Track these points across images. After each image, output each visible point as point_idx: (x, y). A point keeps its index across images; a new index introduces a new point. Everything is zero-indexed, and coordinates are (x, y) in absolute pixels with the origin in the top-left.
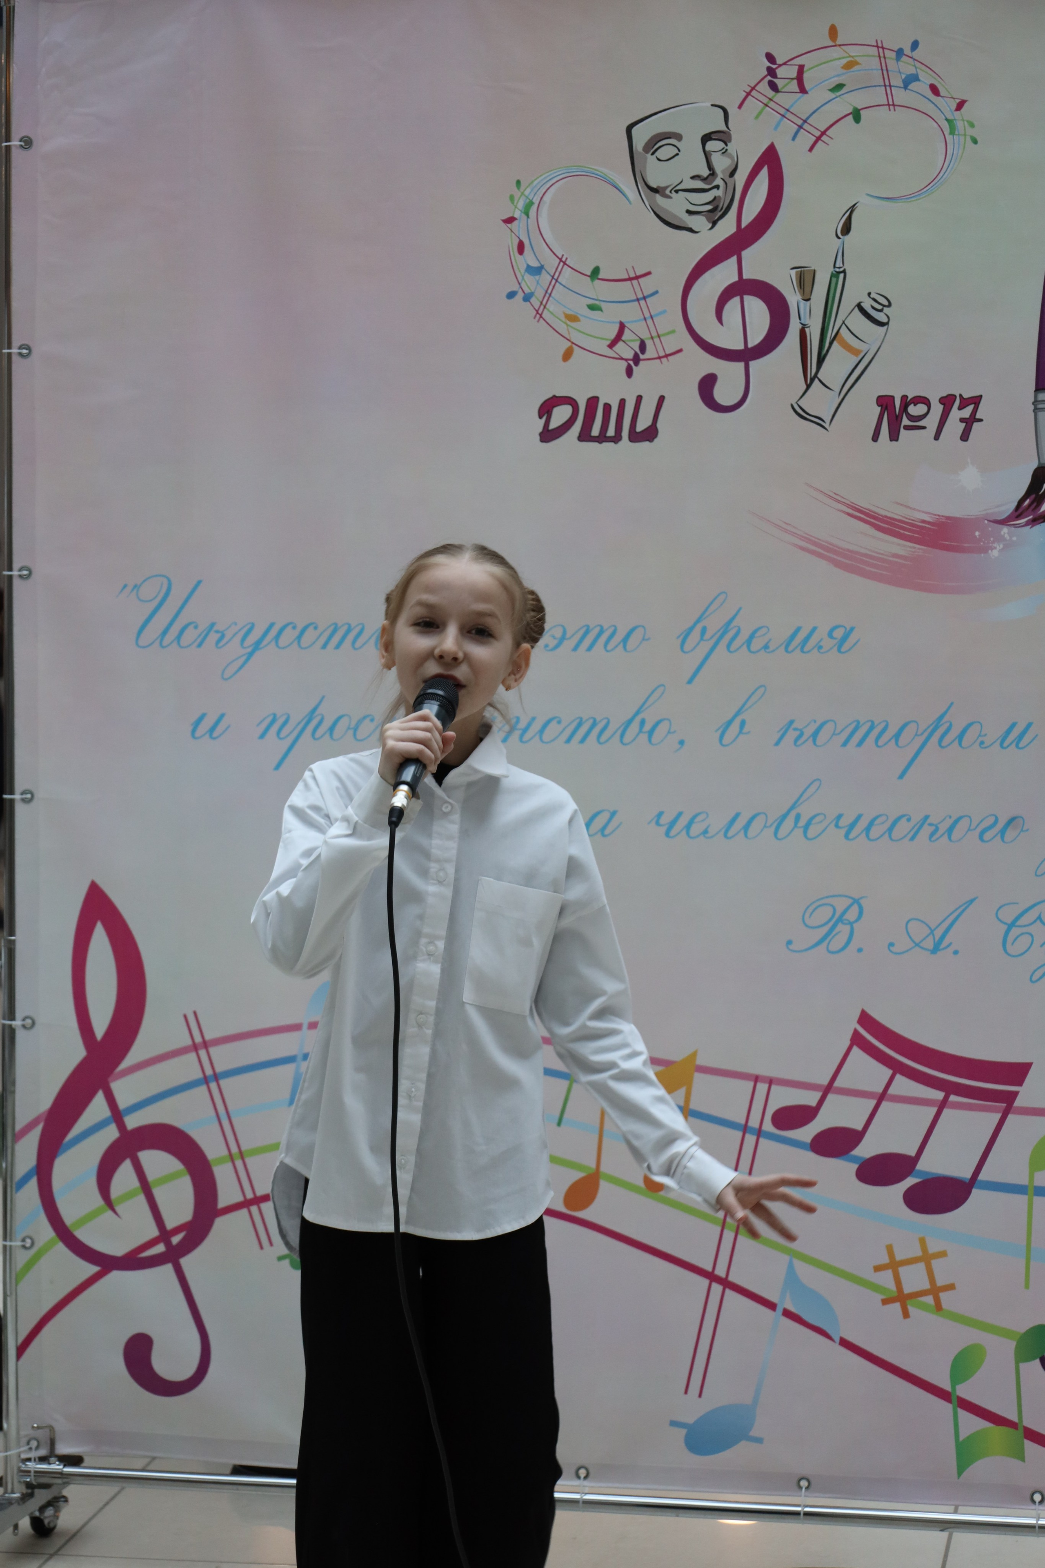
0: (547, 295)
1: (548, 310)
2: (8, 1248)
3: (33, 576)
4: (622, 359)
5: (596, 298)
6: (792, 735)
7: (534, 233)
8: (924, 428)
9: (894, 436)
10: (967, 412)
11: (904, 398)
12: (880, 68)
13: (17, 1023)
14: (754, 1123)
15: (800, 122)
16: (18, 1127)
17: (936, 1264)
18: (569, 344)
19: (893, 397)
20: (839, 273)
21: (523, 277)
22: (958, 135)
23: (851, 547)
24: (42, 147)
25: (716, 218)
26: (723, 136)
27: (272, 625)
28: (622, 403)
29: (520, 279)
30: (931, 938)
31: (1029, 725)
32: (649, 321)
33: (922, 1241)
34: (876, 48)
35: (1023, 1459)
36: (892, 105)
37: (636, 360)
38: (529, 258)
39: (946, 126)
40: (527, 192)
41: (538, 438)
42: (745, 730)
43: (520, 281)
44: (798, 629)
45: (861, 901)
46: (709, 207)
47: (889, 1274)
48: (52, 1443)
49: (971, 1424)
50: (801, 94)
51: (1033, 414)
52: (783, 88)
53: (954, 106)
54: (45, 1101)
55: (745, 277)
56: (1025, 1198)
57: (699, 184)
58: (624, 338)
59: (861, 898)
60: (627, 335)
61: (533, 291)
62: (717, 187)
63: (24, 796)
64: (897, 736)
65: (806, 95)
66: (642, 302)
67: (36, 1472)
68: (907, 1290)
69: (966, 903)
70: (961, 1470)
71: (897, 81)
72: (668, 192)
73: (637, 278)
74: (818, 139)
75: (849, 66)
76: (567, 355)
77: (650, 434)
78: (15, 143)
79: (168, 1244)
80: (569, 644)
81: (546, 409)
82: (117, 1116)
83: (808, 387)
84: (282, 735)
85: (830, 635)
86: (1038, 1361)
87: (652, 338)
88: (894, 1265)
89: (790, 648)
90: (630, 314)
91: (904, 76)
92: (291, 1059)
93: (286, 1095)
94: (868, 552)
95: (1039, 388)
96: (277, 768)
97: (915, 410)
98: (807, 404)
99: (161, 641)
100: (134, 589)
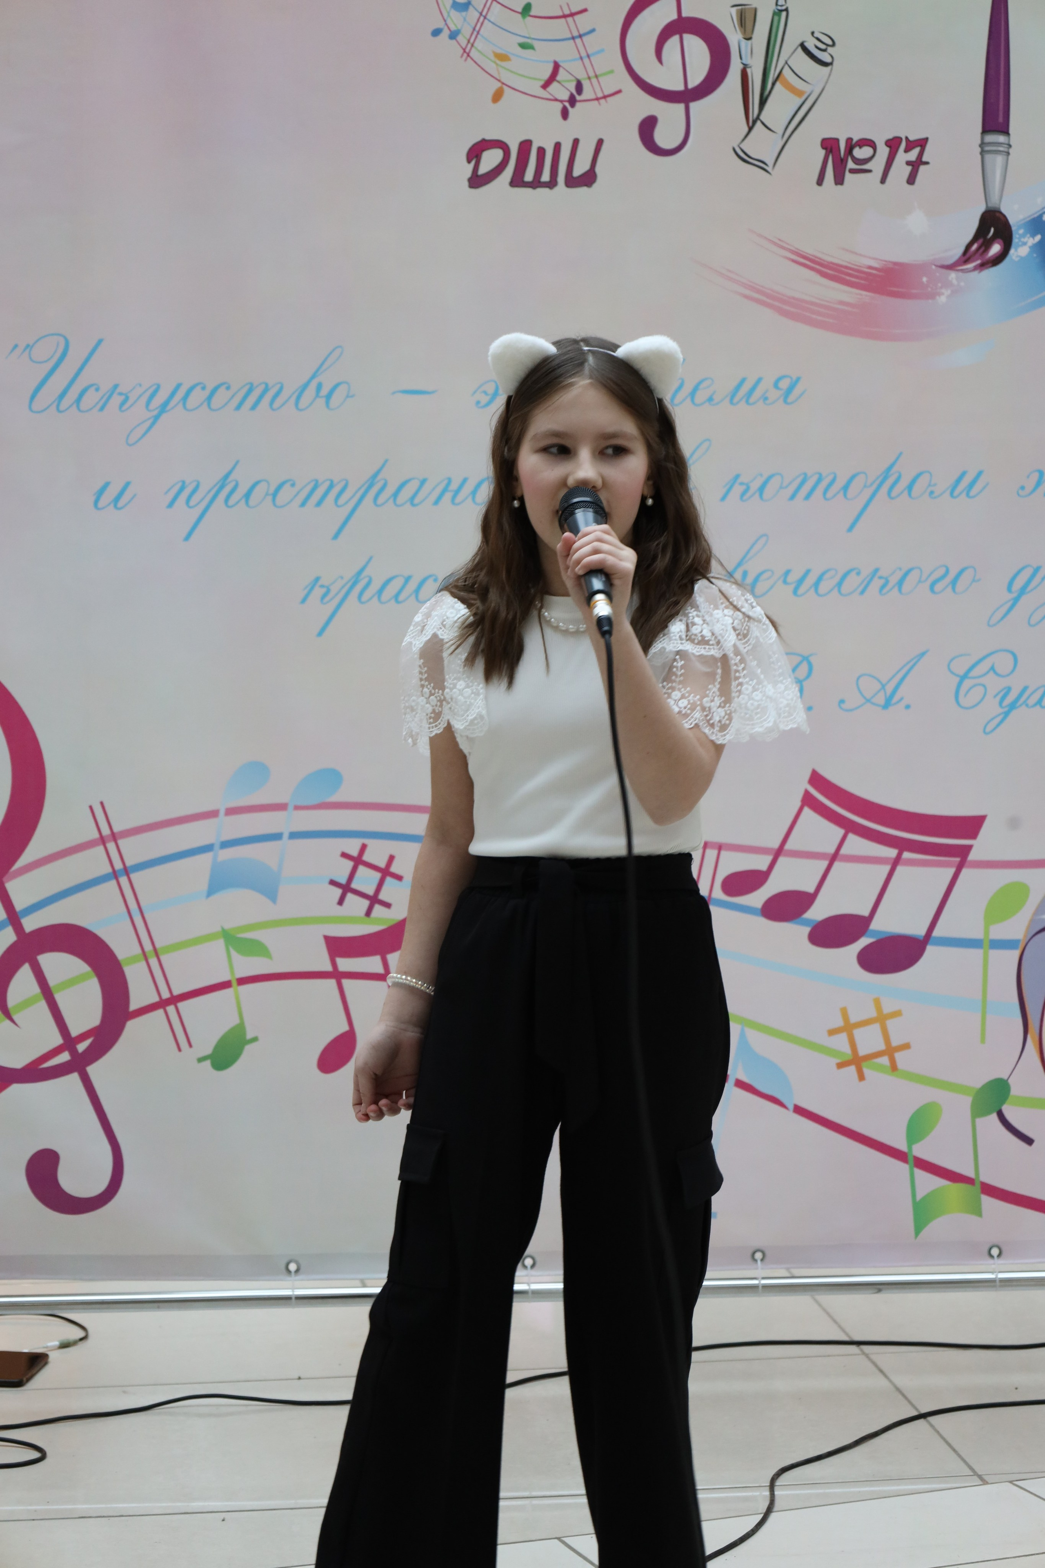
0: (475, 33)
1: (476, 48)
4: (556, 100)
5: (527, 36)
6: (738, 489)
8: (869, 171)
9: (839, 180)
10: (913, 155)
11: (849, 140)
17: (891, 1024)
18: (499, 85)
19: (837, 140)
20: (781, 12)
21: (449, 13)
23: (798, 295)
27: (179, 386)
28: (557, 147)
29: (445, 15)
30: (882, 694)
31: (980, 473)
32: (586, 61)
33: (877, 1003)
35: (980, 1215)
37: (572, 101)
41: (467, 183)
43: (445, 17)
44: (743, 381)
45: (812, 659)
47: (843, 1037)
49: (927, 1182)
51: (979, 157)
55: (685, 14)
56: (980, 952)
58: (558, 78)
59: (811, 655)
60: (562, 75)
61: (459, 28)
64: (846, 488)
66: (578, 41)
68: (862, 1052)
69: (917, 656)
70: (918, 1230)
73: (572, 15)
76: (497, 96)
77: (589, 179)
79: (73, 1052)
81: (475, 153)
82: (14, 918)
83: (750, 129)
84: (192, 503)
85: (776, 385)
86: (995, 1114)
87: (589, 78)
88: (848, 1028)
89: (736, 400)
90: (565, 53)
92: (208, 848)
93: (204, 886)
94: (818, 301)
95: (987, 129)
96: (187, 538)
97: (861, 153)
98: (749, 147)
99: (58, 405)
100: (25, 351)
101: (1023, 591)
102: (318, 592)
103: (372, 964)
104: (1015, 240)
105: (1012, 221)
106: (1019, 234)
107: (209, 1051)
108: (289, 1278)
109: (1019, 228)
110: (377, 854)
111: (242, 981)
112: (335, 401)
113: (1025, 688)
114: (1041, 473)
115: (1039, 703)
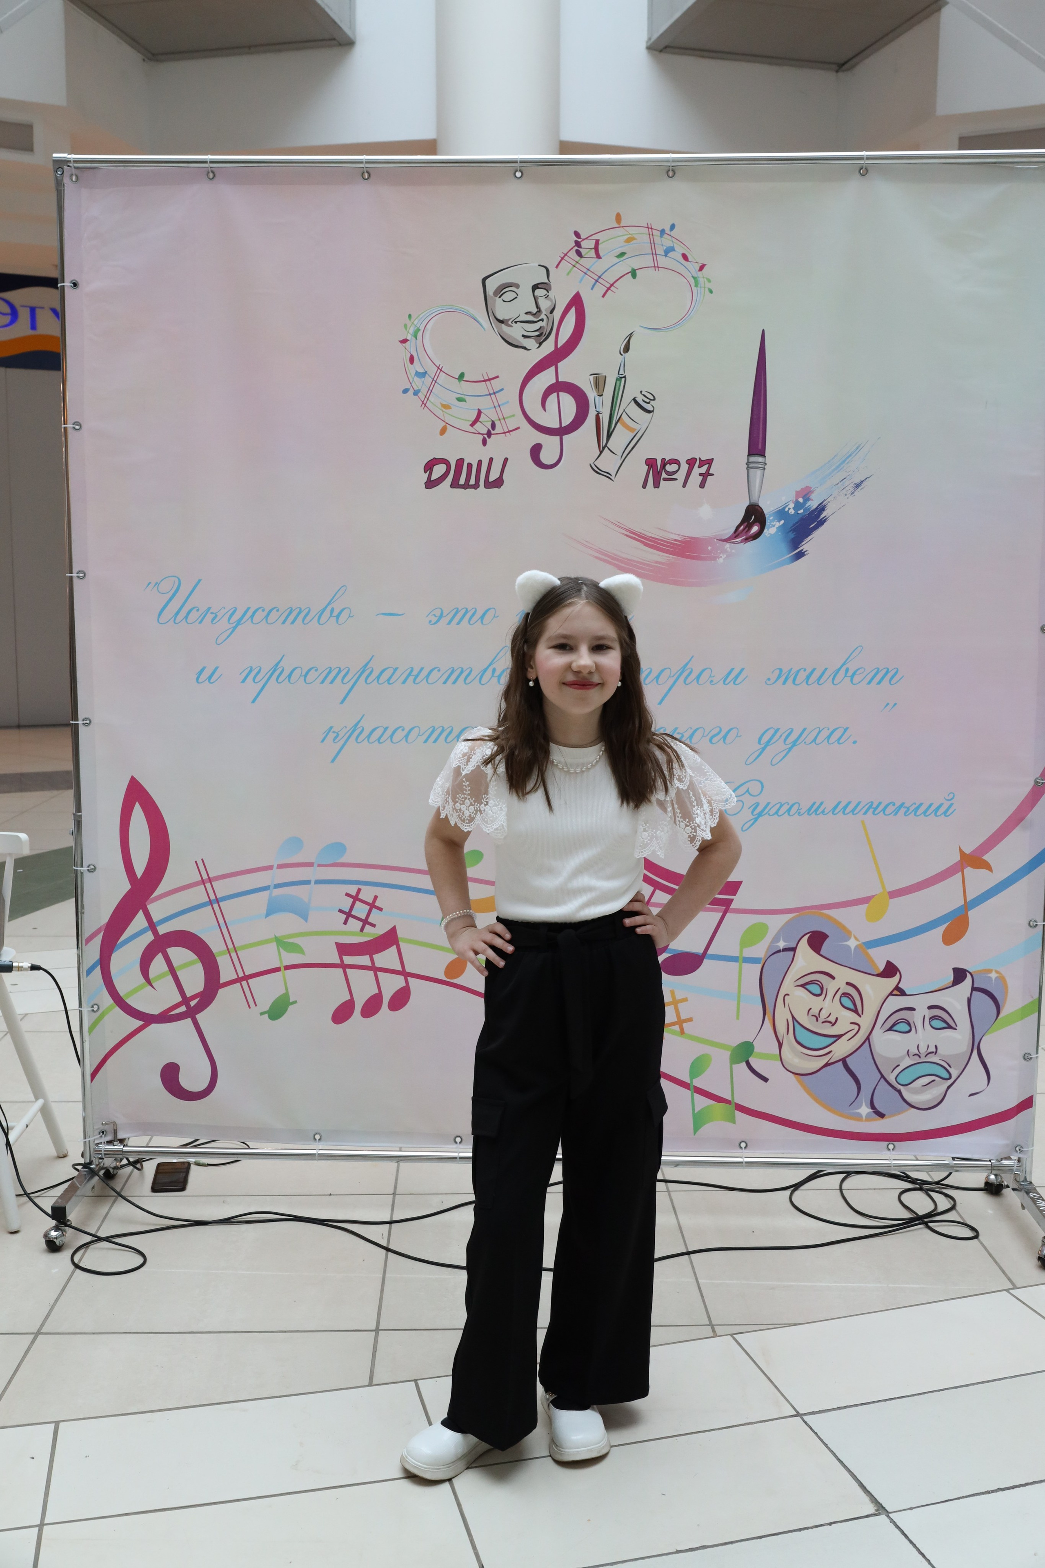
0: (430, 391)
1: (430, 401)
2: (82, 1011)
3: (87, 576)
4: (479, 434)
5: (462, 393)
7: (421, 349)
8: (676, 479)
9: (657, 485)
10: (704, 469)
11: (663, 460)
12: (649, 242)
13: (84, 869)
15: (596, 278)
16: (87, 935)
17: (681, 1006)
18: (445, 424)
19: (656, 459)
20: (621, 378)
21: (413, 379)
22: (700, 287)
23: (629, 557)
24: (84, 288)
26: (546, 286)
27: (248, 609)
28: (480, 463)
29: (411, 380)
31: (742, 670)
32: (498, 408)
34: (647, 229)
35: (735, 1123)
36: (656, 267)
37: (489, 434)
38: (417, 367)
39: (692, 281)
40: (416, 322)
41: (424, 485)
43: (411, 382)
46: (537, 333)
48: (115, 1132)
49: (702, 1102)
50: (597, 260)
51: (746, 471)
52: (585, 255)
53: (698, 268)
54: (105, 918)
55: (560, 380)
56: (737, 964)
57: (530, 318)
58: (481, 420)
60: (483, 418)
61: (420, 388)
62: (542, 320)
63: (85, 722)
64: (657, 677)
65: (601, 260)
66: (493, 396)
67: (104, 1150)
70: (696, 1130)
71: (660, 251)
72: (510, 323)
73: (489, 380)
74: (609, 289)
75: (629, 240)
76: (443, 431)
77: (499, 483)
78: (67, 284)
79: (188, 1006)
80: (445, 621)
81: (429, 467)
82: (152, 926)
83: (601, 453)
84: (257, 680)
86: (744, 1063)
87: (500, 420)
91: (665, 248)
92: (266, 888)
93: (264, 911)
94: (640, 560)
95: (750, 454)
96: (253, 701)
97: (670, 468)
98: (602, 464)
99: (175, 620)
100: (155, 586)
101: (768, 743)
102: (332, 735)
103: (364, 960)
104: (767, 524)
105: (765, 512)
106: (770, 520)
107: (267, 1009)
108: (315, 1144)
109: (770, 516)
110: (367, 894)
111: (287, 968)
112: (341, 620)
113: (768, 804)
114: (781, 670)
115: (777, 813)
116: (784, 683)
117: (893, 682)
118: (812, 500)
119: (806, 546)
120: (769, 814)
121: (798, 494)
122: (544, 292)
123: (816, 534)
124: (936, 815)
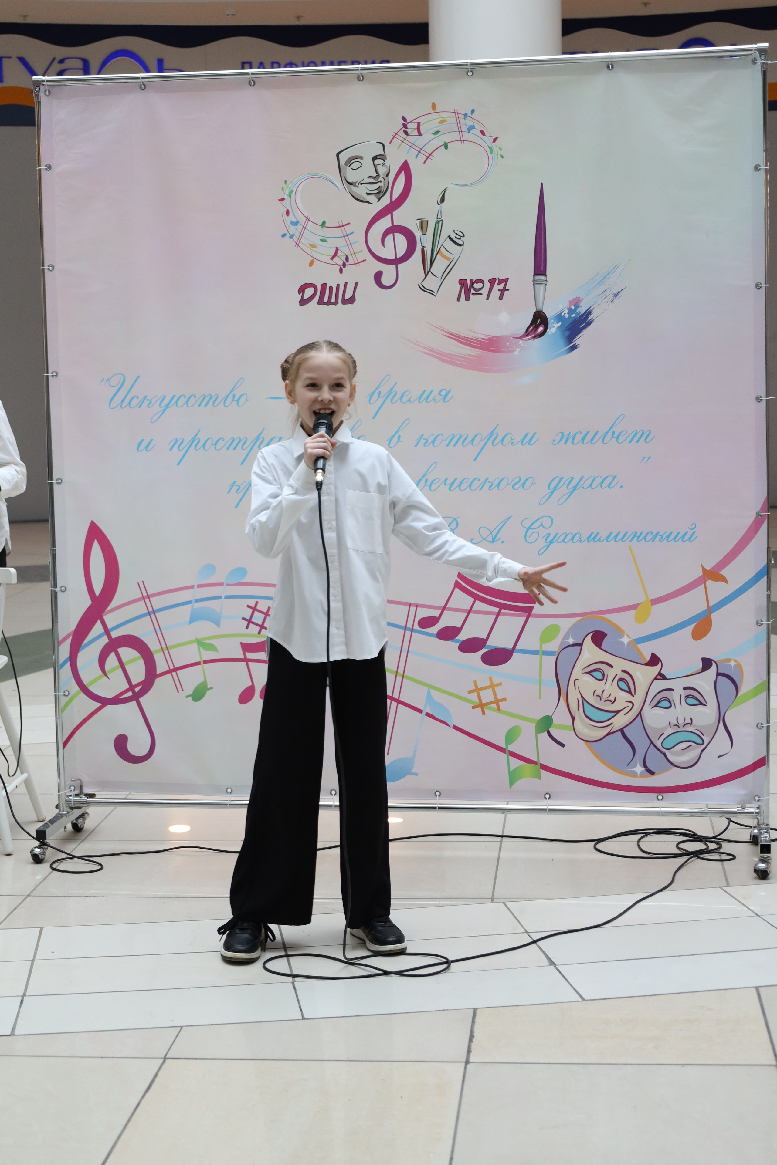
0: (301, 235)
1: (302, 242)
2: (57, 696)
3: (58, 376)
4: (337, 265)
5: (324, 236)
6: (423, 441)
7: (294, 206)
8: (481, 294)
9: (467, 299)
10: (501, 286)
11: (472, 280)
12: (456, 123)
13: (58, 589)
14: (410, 625)
15: (419, 150)
16: (60, 638)
17: (497, 689)
18: (312, 258)
19: (466, 280)
20: (439, 221)
21: (289, 227)
22: (494, 154)
23: (449, 352)
24: (56, 169)
25: (380, 196)
26: (382, 157)
27: (174, 396)
28: (338, 286)
29: (288, 228)
30: (491, 535)
31: (535, 434)
32: (350, 246)
33: (491, 679)
35: (540, 779)
36: (462, 141)
37: (344, 265)
38: (292, 218)
39: (488, 150)
40: (290, 186)
41: (298, 303)
42: (400, 440)
44: (424, 391)
46: (377, 191)
47: (475, 694)
48: (81, 787)
49: (515, 763)
50: (419, 136)
52: (411, 133)
53: (492, 140)
54: (73, 626)
55: (395, 224)
56: (538, 656)
57: (372, 180)
58: (338, 255)
59: (457, 518)
60: (339, 253)
61: (294, 233)
62: (380, 181)
63: (58, 481)
64: (472, 441)
65: (421, 137)
66: (346, 237)
67: (74, 801)
68: (484, 702)
69: (507, 519)
70: (511, 786)
71: (464, 129)
72: (357, 184)
73: (343, 226)
74: (428, 157)
75: (442, 122)
76: (311, 264)
77: (352, 300)
78: (43, 167)
79: (133, 692)
81: (302, 290)
82: (107, 632)
83: (426, 276)
84: (181, 448)
85: (440, 394)
86: (546, 732)
87: (351, 254)
88: (477, 690)
89: (421, 400)
91: (468, 127)
92: (189, 602)
93: (188, 619)
94: (456, 354)
95: (536, 274)
96: (179, 464)
97: (477, 286)
98: (427, 284)
99: (121, 406)
100: (107, 381)
101: (555, 489)
102: (235, 488)
104: (550, 325)
105: (548, 316)
106: (551, 322)
107: (191, 693)
108: (228, 796)
109: (551, 319)
110: (263, 606)
111: (205, 662)
112: (241, 402)
113: (557, 534)
114: (563, 434)
115: (563, 541)
116: (565, 443)
117: (647, 440)
118: (581, 307)
119: (578, 341)
120: (558, 542)
121: (570, 303)
122: (382, 161)
123: (585, 332)
124: (682, 540)
